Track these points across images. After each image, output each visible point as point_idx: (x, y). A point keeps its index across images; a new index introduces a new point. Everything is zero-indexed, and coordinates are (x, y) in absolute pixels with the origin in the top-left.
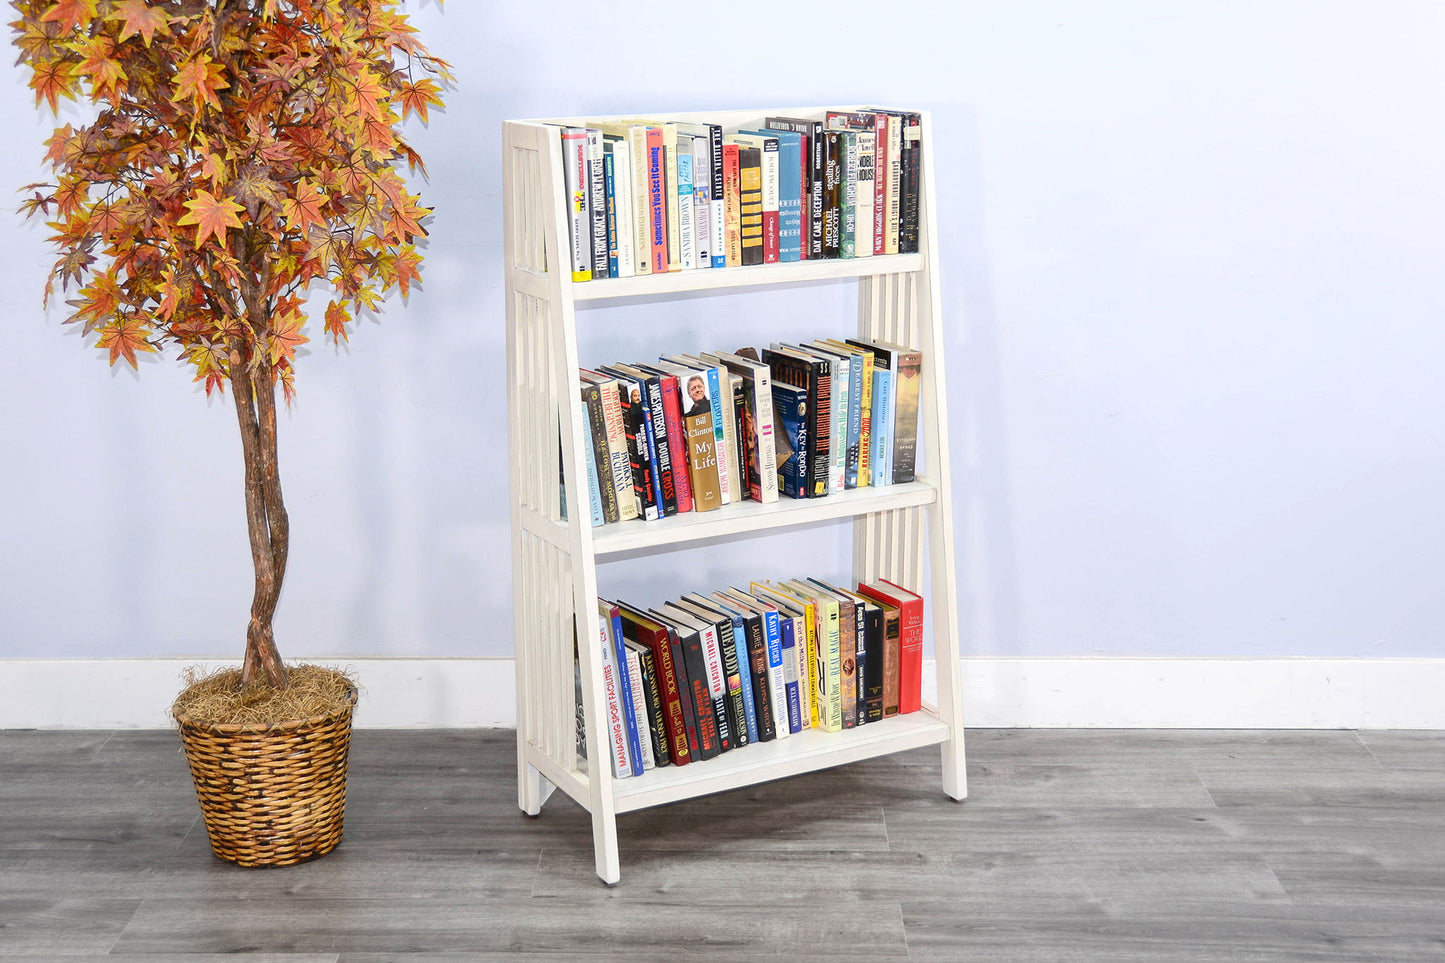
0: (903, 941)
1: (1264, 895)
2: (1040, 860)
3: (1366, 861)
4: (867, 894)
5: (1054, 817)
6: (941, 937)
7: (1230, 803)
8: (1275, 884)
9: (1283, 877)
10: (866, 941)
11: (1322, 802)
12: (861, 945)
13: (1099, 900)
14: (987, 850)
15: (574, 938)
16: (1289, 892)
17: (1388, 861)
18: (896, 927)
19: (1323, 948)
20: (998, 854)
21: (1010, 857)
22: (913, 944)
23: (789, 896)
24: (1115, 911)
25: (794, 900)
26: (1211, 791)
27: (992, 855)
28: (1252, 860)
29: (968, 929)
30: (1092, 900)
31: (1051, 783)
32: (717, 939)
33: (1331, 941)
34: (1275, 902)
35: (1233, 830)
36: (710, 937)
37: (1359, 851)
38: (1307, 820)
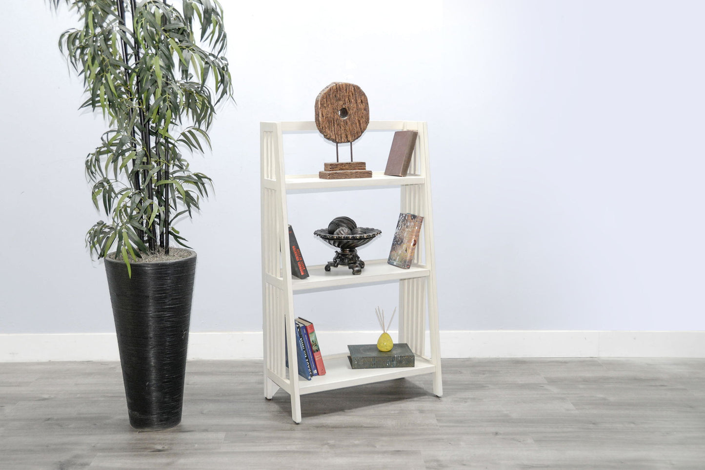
0: (437, 426)
1: (568, 410)
2: (484, 400)
3: (604, 399)
4: (422, 411)
5: (488, 387)
6: (451, 424)
7: (552, 381)
8: (571, 406)
9: (574, 404)
10: (423, 426)
11: (586, 381)
12: (422, 427)
13: (508, 412)
14: (464, 397)
15: (314, 426)
16: (577, 409)
17: (612, 399)
18: (434, 422)
19: (591, 426)
20: (469, 398)
21: (473, 399)
22: (441, 426)
23: (393, 412)
24: (514, 416)
25: (395, 413)
26: (545, 378)
27: (465, 399)
28: (563, 399)
29: (461, 422)
30: (506, 412)
31: (485, 376)
32: (367, 426)
33: (594, 424)
34: (572, 412)
35: (554, 390)
36: (365, 425)
37: (601, 396)
38: (581, 386)
